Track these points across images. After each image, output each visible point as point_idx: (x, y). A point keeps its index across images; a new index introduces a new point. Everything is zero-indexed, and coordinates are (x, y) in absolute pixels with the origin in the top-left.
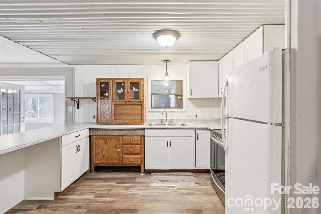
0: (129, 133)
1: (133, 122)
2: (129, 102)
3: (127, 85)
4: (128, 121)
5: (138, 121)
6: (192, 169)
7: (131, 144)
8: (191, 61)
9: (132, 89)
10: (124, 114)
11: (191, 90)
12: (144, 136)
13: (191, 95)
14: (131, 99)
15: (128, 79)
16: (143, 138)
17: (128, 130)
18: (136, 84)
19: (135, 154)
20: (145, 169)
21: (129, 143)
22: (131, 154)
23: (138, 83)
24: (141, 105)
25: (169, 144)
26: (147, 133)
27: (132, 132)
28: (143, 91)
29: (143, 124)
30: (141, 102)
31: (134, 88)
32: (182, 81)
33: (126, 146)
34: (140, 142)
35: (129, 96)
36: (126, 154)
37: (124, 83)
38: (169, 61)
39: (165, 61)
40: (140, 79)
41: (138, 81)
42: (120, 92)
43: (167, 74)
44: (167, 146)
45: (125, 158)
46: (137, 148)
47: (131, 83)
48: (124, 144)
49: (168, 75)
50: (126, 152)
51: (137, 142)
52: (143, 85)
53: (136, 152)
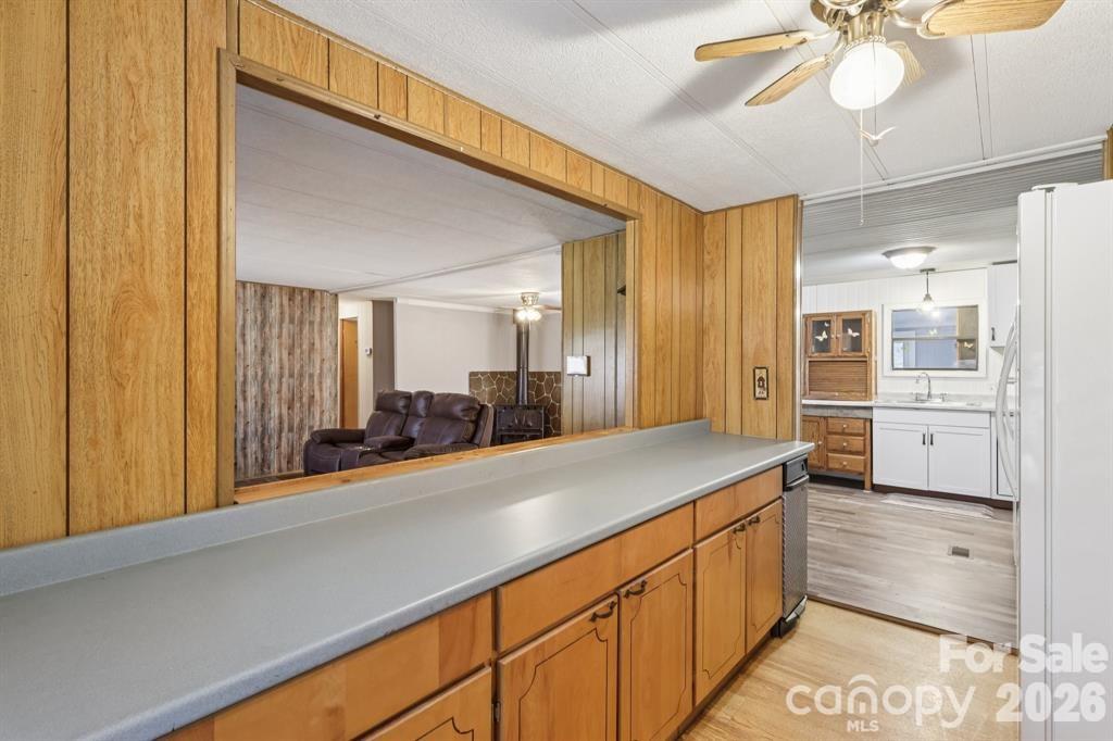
0: (840, 413)
1: (849, 394)
2: (841, 357)
3: (837, 326)
4: (837, 394)
5: (858, 394)
6: (988, 497)
7: (843, 433)
8: (995, 264)
9: (845, 331)
10: (829, 380)
11: (993, 329)
12: (871, 421)
13: (993, 339)
14: (843, 351)
15: (838, 315)
16: (868, 424)
17: (838, 407)
18: (855, 322)
19: (851, 453)
20: (875, 482)
21: (840, 431)
22: (843, 451)
23: (859, 321)
24: (865, 362)
25: (928, 440)
26: (877, 415)
27: (845, 411)
28: (870, 335)
29: (870, 400)
30: (865, 356)
31: (850, 331)
32: (976, 307)
33: (834, 436)
34: (862, 431)
35: (839, 348)
36: (835, 451)
37: (829, 322)
38: (933, 270)
39: (922, 271)
40: (864, 313)
41: (859, 317)
42: (821, 339)
43: (928, 297)
44: (924, 443)
45: (833, 458)
46: (857, 443)
47: (844, 321)
48: (830, 433)
49: (930, 299)
50: (834, 447)
51: (856, 431)
52: (870, 324)
53: (854, 449)
